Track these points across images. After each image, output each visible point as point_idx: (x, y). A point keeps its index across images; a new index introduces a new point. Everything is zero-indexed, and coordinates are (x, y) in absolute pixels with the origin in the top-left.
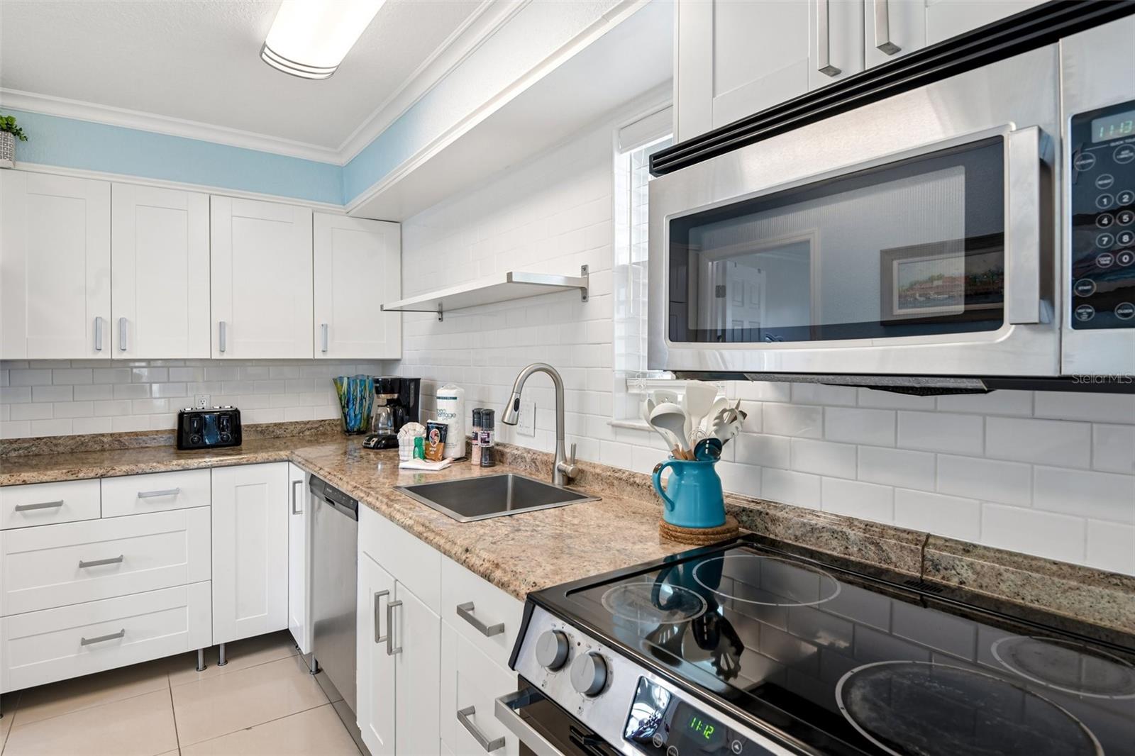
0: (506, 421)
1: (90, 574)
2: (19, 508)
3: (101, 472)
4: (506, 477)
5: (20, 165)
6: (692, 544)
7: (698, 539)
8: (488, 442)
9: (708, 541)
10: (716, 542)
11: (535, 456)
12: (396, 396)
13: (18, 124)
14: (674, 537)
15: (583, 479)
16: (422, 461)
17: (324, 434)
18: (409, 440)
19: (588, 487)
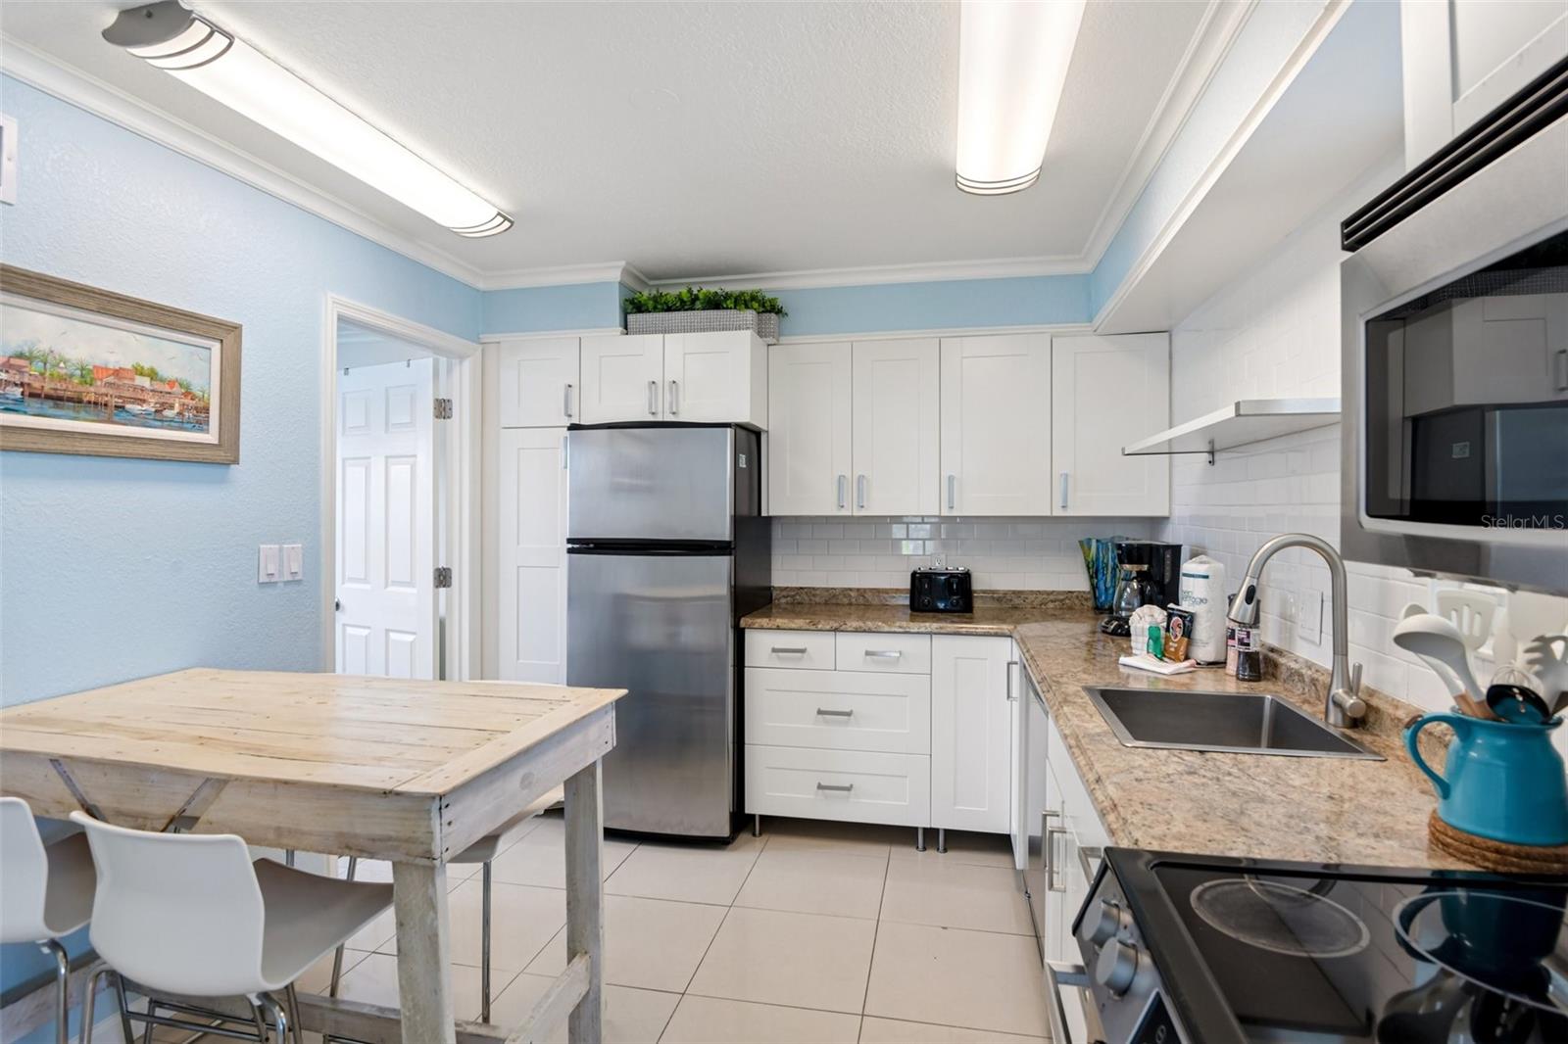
0: (1232, 617)
1: (827, 722)
2: (774, 650)
3: (836, 625)
4: (1261, 700)
5: (783, 340)
6: (1472, 863)
7: (1486, 859)
8: (1248, 645)
9: (1505, 865)
10: (1524, 872)
11: (1316, 676)
12: (1145, 567)
13: (780, 304)
14: (1443, 844)
15: (1378, 723)
16: (1155, 661)
17: (1070, 608)
18: (1143, 628)
19: (1385, 737)
